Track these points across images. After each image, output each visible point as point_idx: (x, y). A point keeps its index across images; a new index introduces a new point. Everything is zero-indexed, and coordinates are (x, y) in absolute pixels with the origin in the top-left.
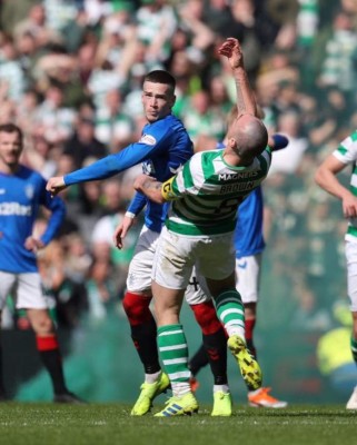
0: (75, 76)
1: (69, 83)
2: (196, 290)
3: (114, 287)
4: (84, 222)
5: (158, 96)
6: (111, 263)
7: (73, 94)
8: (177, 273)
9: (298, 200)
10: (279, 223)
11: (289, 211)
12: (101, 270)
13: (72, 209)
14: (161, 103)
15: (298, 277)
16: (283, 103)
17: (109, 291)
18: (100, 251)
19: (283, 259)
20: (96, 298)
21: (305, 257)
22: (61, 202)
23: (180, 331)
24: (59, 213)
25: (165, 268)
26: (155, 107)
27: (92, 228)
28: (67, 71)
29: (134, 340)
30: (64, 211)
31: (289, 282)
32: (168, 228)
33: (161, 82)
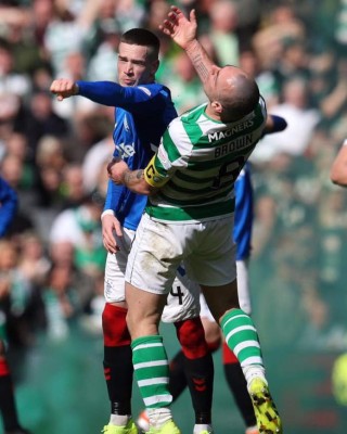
0: (28, 36)
1: (21, 43)
2: (181, 303)
3: (78, 297)
4: (40, 217)
5: (134, 62)
6: (74, 269)
7: (25, 58)
8: (160, 274)
9: (307, 188)
10: (285, 216)
11: (296, 202)
12: (61, 276)
13: (26, 201)
14: (137, 69)
15: (308, 284)
16: (288, 66)
17: (72, 303)
18: (60, 253)
19: (290, 262)
20: (56, 312)
21: (317, 259)
22: (11, 192)
23: (160, 344)
24: (10, 205)
25: (146, 266)
26: (130, 75)
27: (50, 225)
28: (17, 28)
29: (106, 367)
30: (16, 202)
31: (297, 290)
32: (151, 216)
33: (139, 43)
